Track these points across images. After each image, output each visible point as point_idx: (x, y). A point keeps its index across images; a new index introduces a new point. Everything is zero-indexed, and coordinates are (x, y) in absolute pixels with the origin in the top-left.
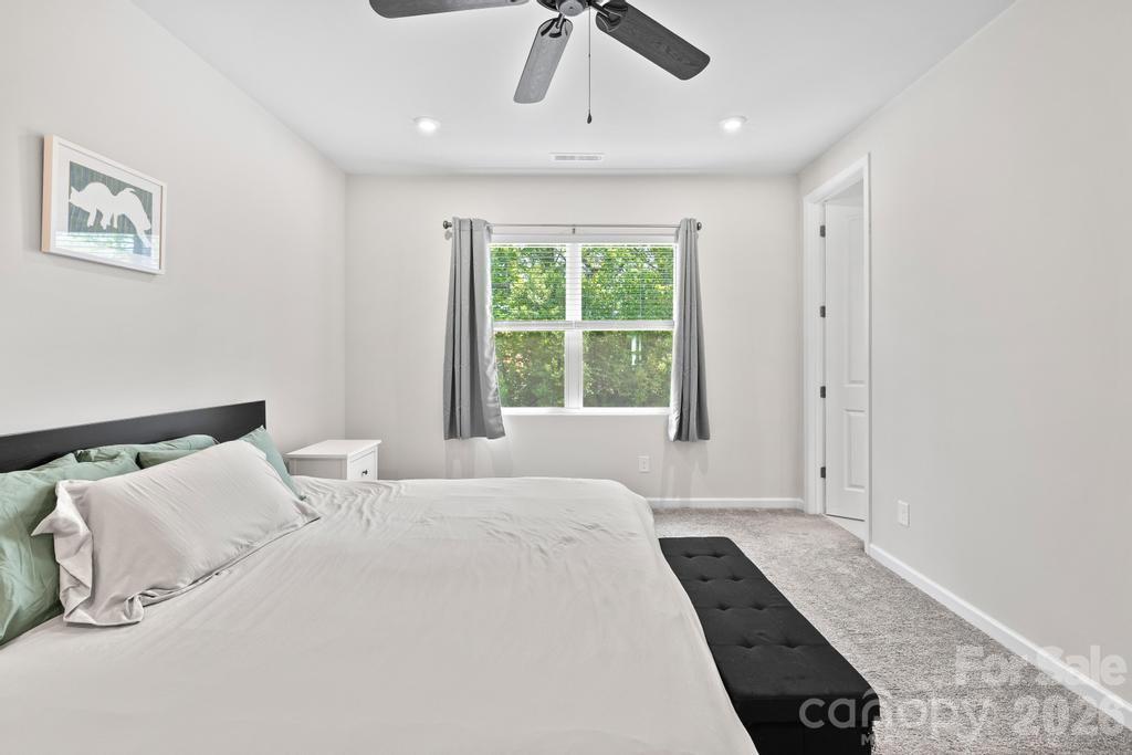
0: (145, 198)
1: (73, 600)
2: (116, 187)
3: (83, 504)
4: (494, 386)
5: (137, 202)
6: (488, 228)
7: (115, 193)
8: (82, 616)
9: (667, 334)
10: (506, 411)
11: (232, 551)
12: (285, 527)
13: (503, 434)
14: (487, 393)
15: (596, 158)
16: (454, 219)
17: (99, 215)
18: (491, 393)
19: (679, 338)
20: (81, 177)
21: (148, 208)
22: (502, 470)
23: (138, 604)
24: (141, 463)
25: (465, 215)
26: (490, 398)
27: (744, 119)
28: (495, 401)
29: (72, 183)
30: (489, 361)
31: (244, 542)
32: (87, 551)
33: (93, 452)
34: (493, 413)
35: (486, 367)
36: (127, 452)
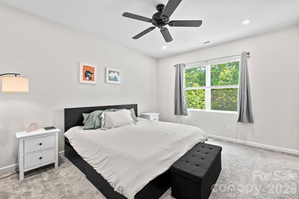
0: (118, 73)
1: (102, 126)
2: (114, 72)
3: (105, 115)
4: (185, 103)
5: (117, 74)
6: (184, 65)
7: (114, 73)
8: (102, 128)
9: (237, 89)
10: (188, 109)
11: (120, 125)
12: (129, 124)
13: (187, 115)
14: (183, 105)
15: (209, 42)
16: (176, 64)
17: (112, 77)
18: (185, 105)
19: (239, 90)
20: (110, 72)
21: (119, 74)
22: (188, 123)
23: (107, 128)
24: (114, 111)
25: (178, 63)
26: (184, 106)
27: (250, 19)
28: (185, 107)
29: (109, 73)
30: (184, 97)
31: (122, 124)
32: (104, 121)
33: (110, 109)
34: (185, 110)
35: (183, 99)
36: (113, 109)
